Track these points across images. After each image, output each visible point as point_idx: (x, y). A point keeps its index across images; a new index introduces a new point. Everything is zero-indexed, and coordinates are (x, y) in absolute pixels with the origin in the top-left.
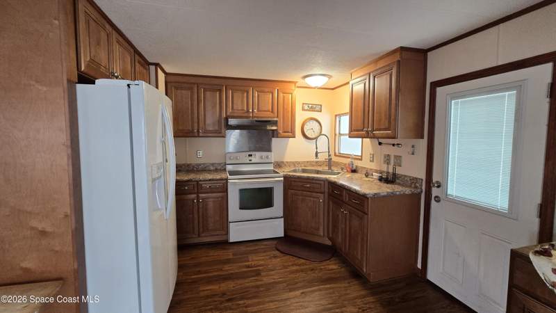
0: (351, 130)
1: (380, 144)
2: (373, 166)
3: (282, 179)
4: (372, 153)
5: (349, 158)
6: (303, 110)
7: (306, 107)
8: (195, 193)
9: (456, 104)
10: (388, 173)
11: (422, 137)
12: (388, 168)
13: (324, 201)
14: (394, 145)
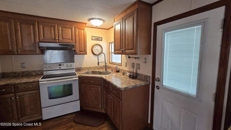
0: (115, 50)
1: (129, 57)
2: (126, 69)
3: (78, 78)
4: (126, 62)
5: (115, 64)
6: (92, 39)
7: (94, 38)
8: (13, 93)
9: (168, 34)
10: (133, 72)
11: (150, 54)
12: (133, 70)
13: (101, 90)
14: (136, 58)
